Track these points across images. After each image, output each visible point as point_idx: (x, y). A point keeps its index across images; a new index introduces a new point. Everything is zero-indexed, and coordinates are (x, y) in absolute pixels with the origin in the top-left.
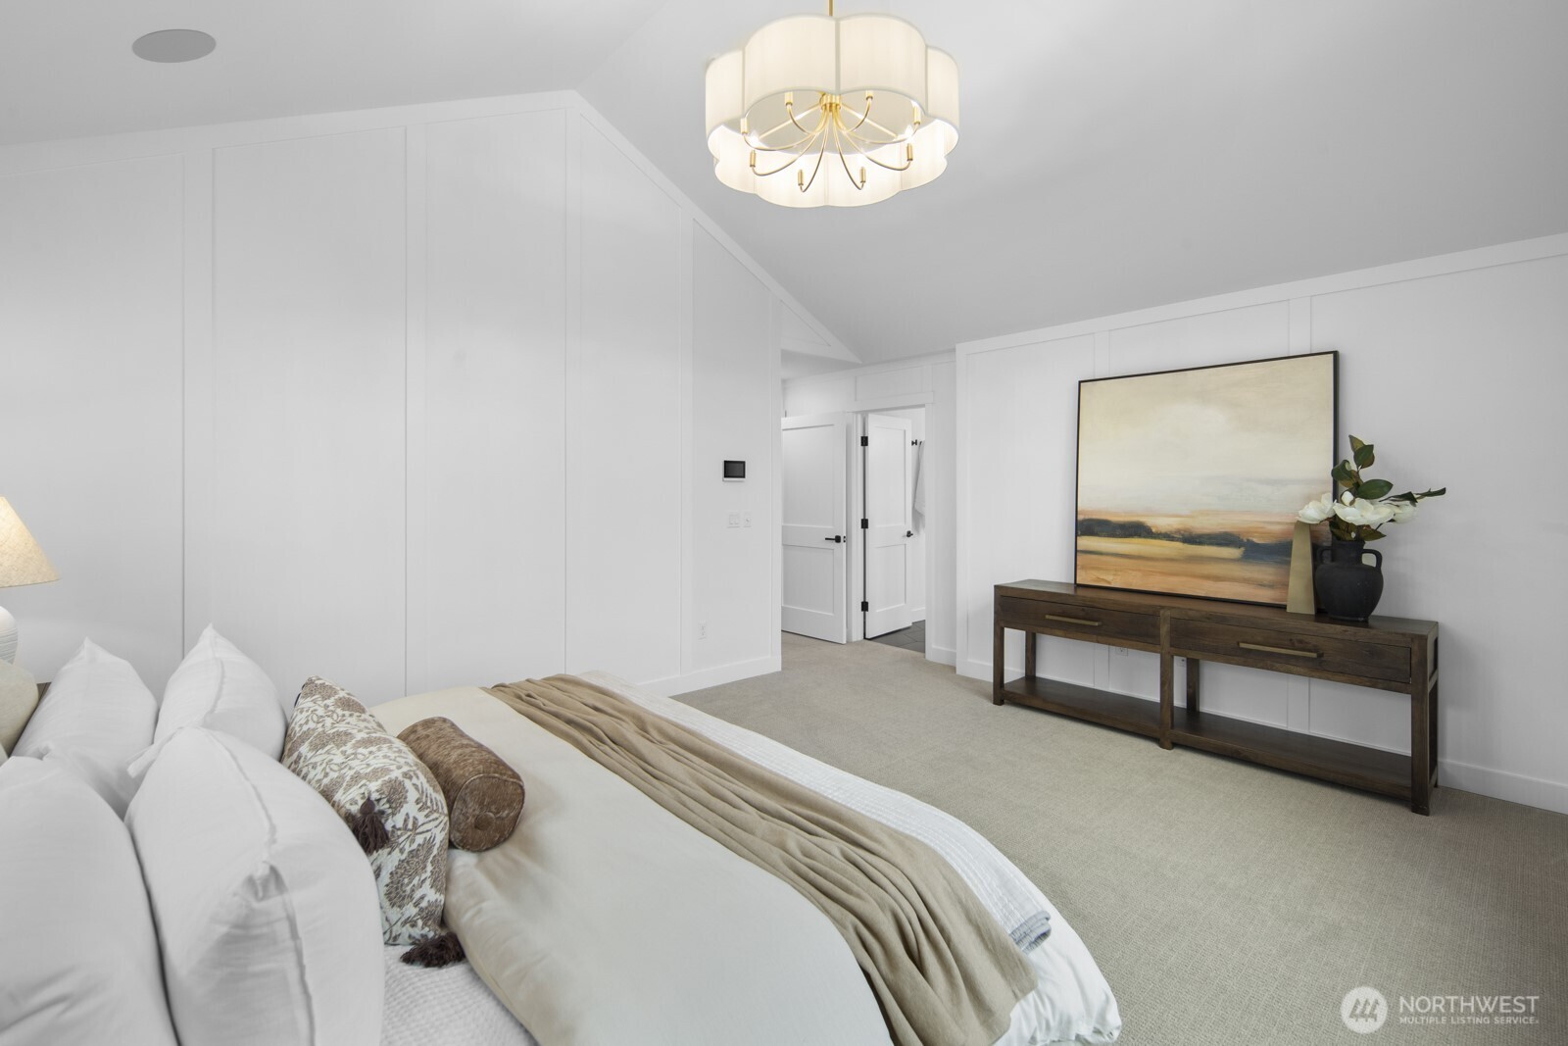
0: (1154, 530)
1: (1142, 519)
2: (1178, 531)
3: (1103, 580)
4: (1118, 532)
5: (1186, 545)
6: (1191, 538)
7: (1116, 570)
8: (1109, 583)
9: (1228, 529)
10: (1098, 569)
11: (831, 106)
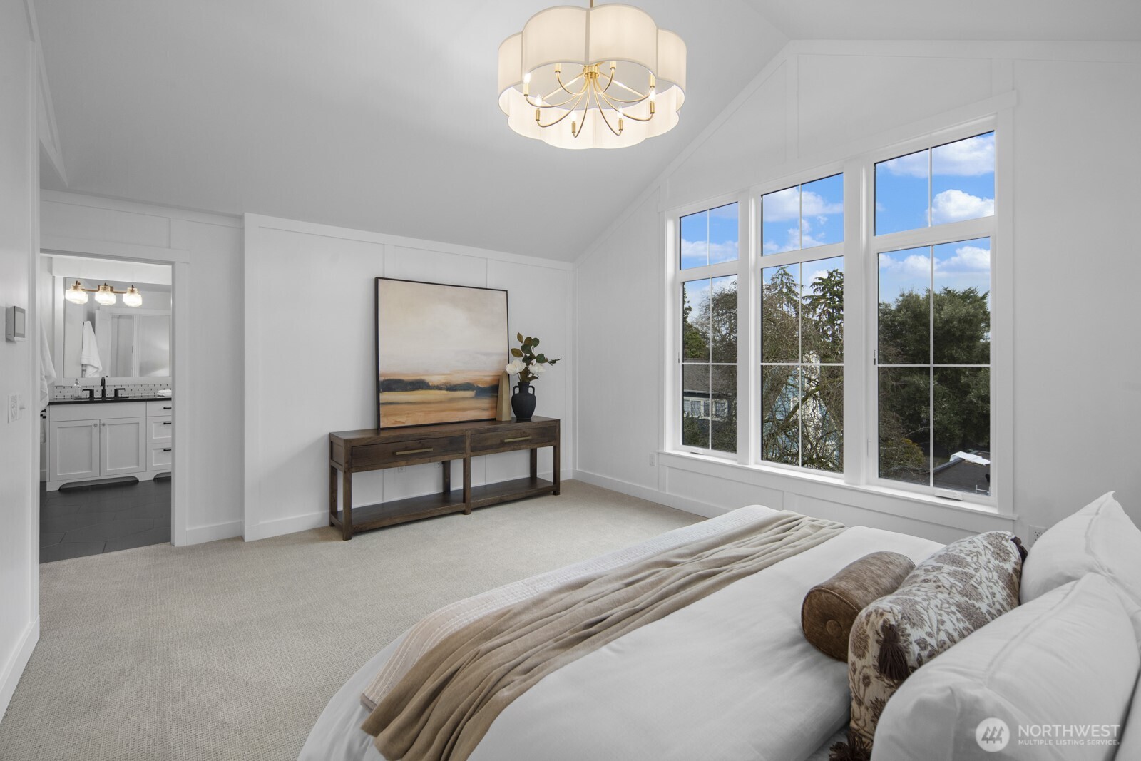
0: (430, 384)
1: (423, 378)
2: (444, 384)
3: (400, 422)
4: (409, 387)
5: (449, 392)
6: (452, 388)
7: (408, 414)
8: (403, 423)
9: (467, 381)
10: (395, 415)
11: (591, 75)
